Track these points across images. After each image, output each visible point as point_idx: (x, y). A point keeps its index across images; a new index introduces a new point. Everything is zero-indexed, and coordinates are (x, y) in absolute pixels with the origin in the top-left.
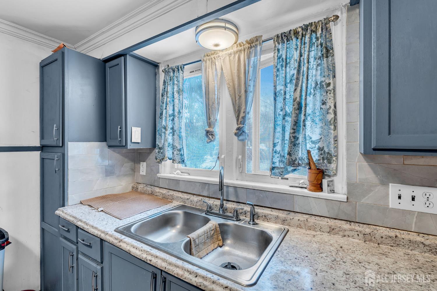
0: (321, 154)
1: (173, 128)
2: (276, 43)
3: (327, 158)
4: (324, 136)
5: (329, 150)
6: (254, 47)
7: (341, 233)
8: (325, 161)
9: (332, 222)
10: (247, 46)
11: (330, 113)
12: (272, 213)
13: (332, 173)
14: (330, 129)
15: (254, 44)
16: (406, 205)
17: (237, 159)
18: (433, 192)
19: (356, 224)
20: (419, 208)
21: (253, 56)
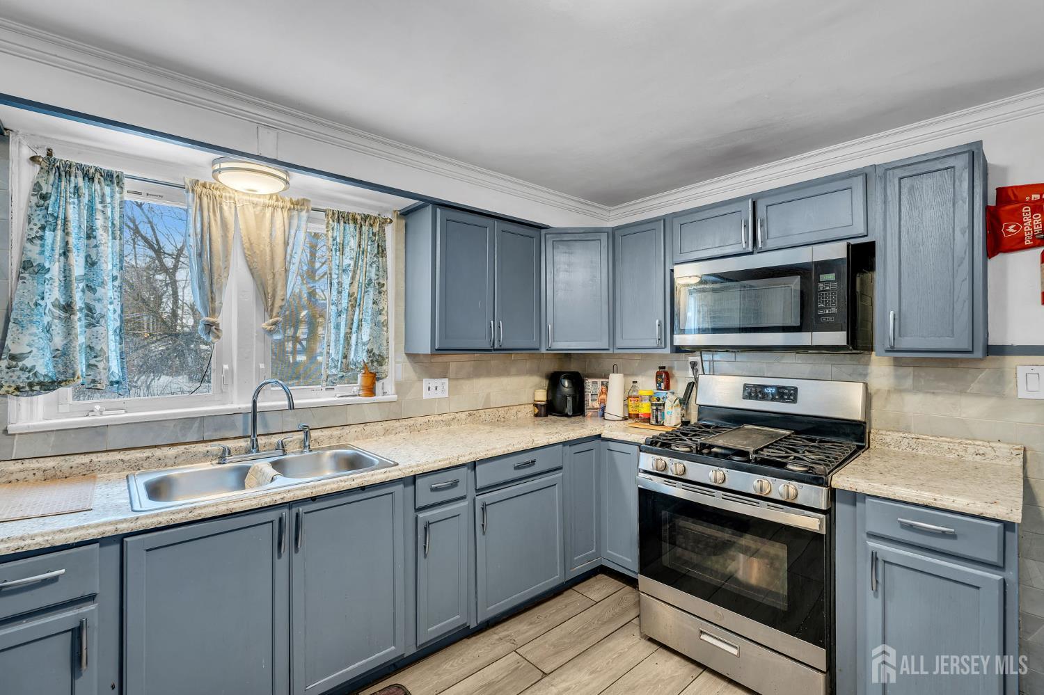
0: (370, 357)
2: (331, 219)
3: (377, 361)
4: (375, 337)
5: (381, 352)
6: (297, 210)
7: (394, 432)
8: (375, 364)
9: (385, 425)
10: (289, 205)
11: (383, 314)
12: (323, 434)
13: (383, 376)
14: (383, 330)
15: (299, 207)
16: (433, 395)
17: (258, 368)
18: (446, 381)
19: (404, 422)
20: (439, 394)
21: (295, 222)
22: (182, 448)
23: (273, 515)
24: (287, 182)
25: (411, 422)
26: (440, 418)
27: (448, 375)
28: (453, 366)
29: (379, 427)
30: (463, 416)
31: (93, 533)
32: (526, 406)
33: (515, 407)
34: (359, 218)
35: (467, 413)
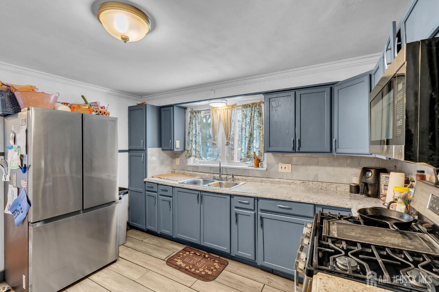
1: (195, 141)
2: (242, 108)
6: (234, 107)
7: (264, 182)
8: (260, 157)
9: (262, 179)
10: (231, 107)
13: (262, 160)
16: (283, 170)
17: (227, 156)
18: (290, 165)
19: (269, 179)
20: (287, 171)
21: (233, 111)
22: (210, 174)
23: (197, 193)
24: (227, 103)
25: (272, 180)
26: (286, 181)
27: (292, 163)
28: (295, 159)
29: (259, 179)
30: (299, 182)
31: (170, 185)
32: (345, 185)
33: (336, 184)
34: (251, 105)
35: (302, 181)
